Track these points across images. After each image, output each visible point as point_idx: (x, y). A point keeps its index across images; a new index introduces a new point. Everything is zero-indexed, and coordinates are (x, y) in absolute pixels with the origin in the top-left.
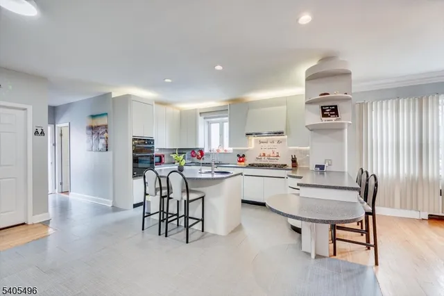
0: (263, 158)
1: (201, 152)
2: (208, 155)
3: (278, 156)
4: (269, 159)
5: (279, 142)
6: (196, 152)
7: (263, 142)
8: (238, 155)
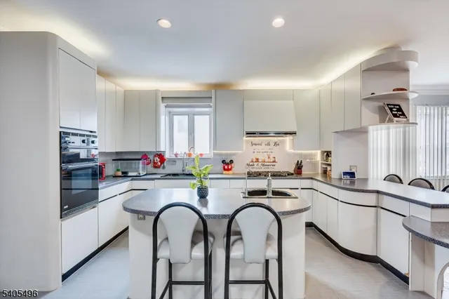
0: (256, 164)
1: (161, 157)
2: (173, 161)
3: (274, 162)
4: (263, 165)
5: (276, 144)
6: (151, 157)
7: (256, 145)
8: (224, 162)
